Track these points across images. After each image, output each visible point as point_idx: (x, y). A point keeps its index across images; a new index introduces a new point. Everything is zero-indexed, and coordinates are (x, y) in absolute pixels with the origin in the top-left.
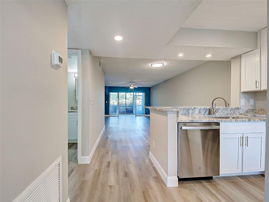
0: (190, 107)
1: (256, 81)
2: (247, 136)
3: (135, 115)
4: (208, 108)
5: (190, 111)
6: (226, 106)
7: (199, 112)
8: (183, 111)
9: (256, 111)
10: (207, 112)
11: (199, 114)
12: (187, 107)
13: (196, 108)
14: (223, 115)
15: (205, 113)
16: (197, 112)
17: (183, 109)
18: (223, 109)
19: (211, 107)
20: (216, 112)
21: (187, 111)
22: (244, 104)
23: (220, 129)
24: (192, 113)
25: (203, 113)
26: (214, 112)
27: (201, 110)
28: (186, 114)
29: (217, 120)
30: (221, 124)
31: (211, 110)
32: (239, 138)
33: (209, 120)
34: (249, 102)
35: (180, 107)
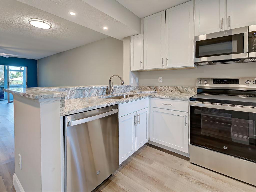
0: (87, 87)
1: (141, 61)
2: (139, 114)
3: (7, 102)
4: (106, 87)
5: (87, 93)
6: (122, 84)
7: (97, 93)
8: (77, 93)
9: (140, 88)
10: (105, 92)
11: (97, 95)
12: (82, 87)
13: (94, 88)
14: (119, 94)
15: (103, 93)
16: (95, 93)
17: (77, 90)
18: (118, 87)
19: (109, 86)
20: (113, 91)
21: (82, 93)
22: (132, 83)
23: (119, 113)
24: (89, 94)
25: (101, 93)
26: (111, 91)
27: (99, 90)
28: (81, 97)
29: (116, 102)
30: (119, 106)
31: (108, 89)
32: (133, 117)
33: (108, 104)
34: (136, 80)
35: (73, 88)
